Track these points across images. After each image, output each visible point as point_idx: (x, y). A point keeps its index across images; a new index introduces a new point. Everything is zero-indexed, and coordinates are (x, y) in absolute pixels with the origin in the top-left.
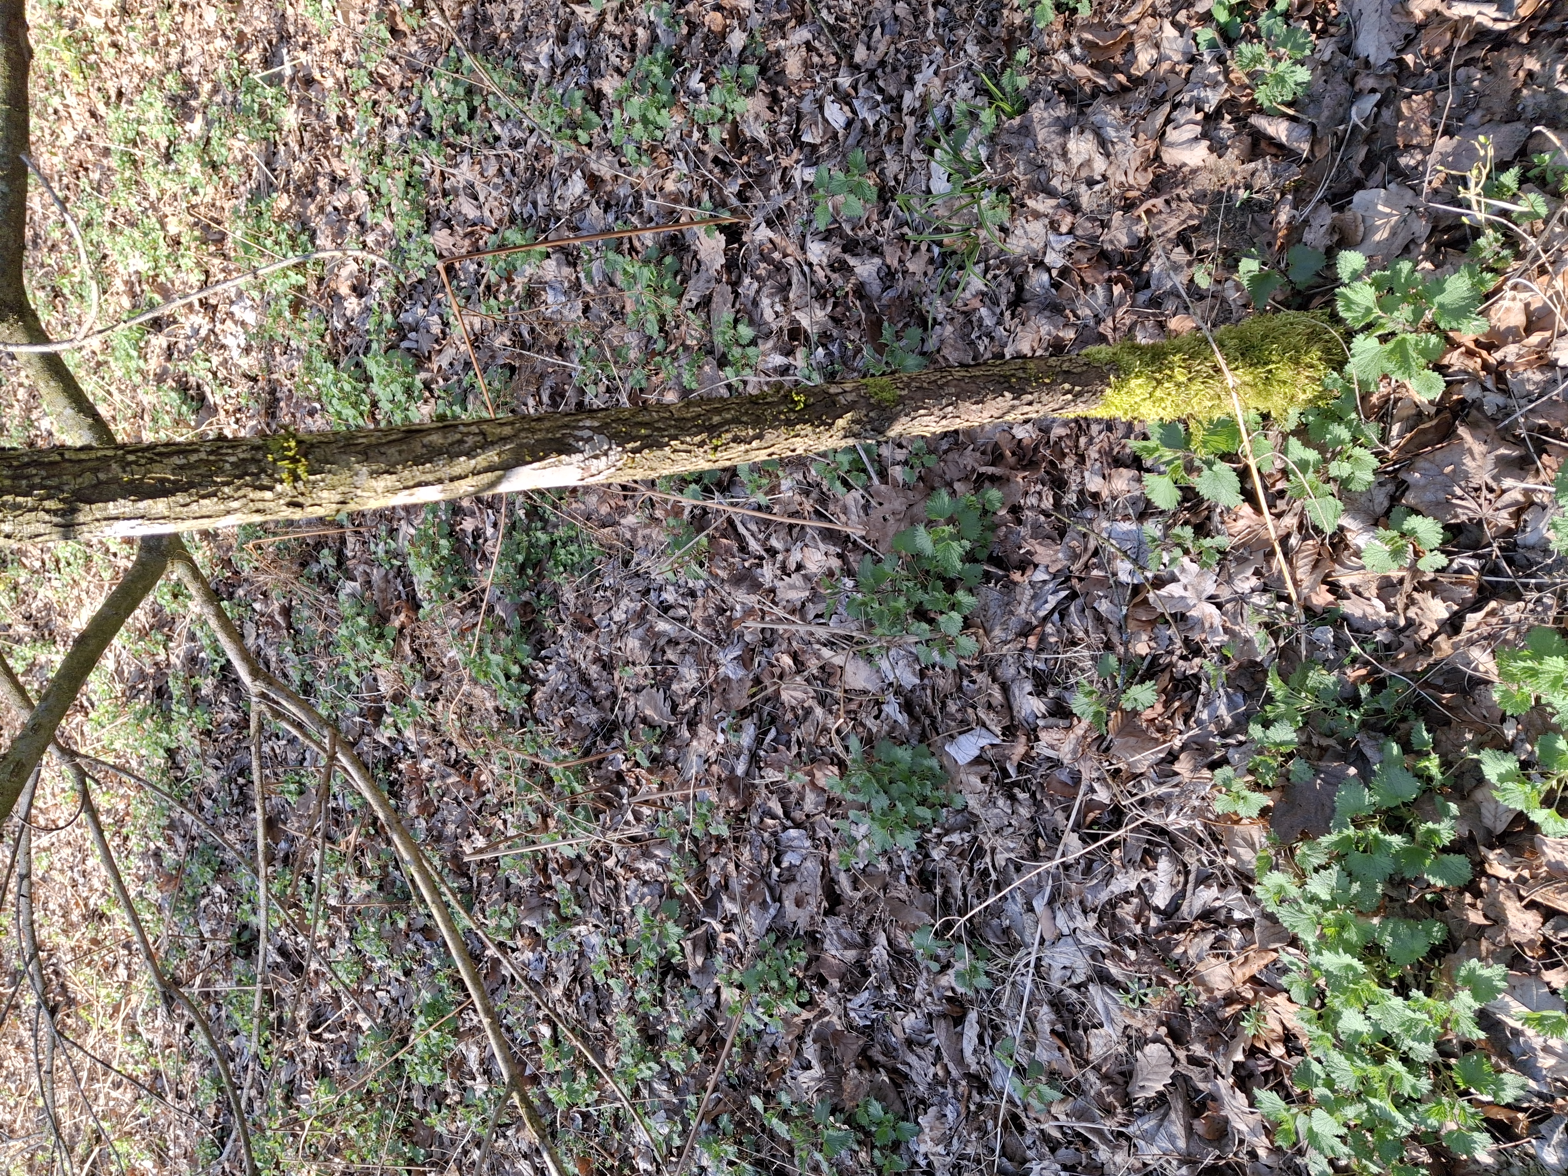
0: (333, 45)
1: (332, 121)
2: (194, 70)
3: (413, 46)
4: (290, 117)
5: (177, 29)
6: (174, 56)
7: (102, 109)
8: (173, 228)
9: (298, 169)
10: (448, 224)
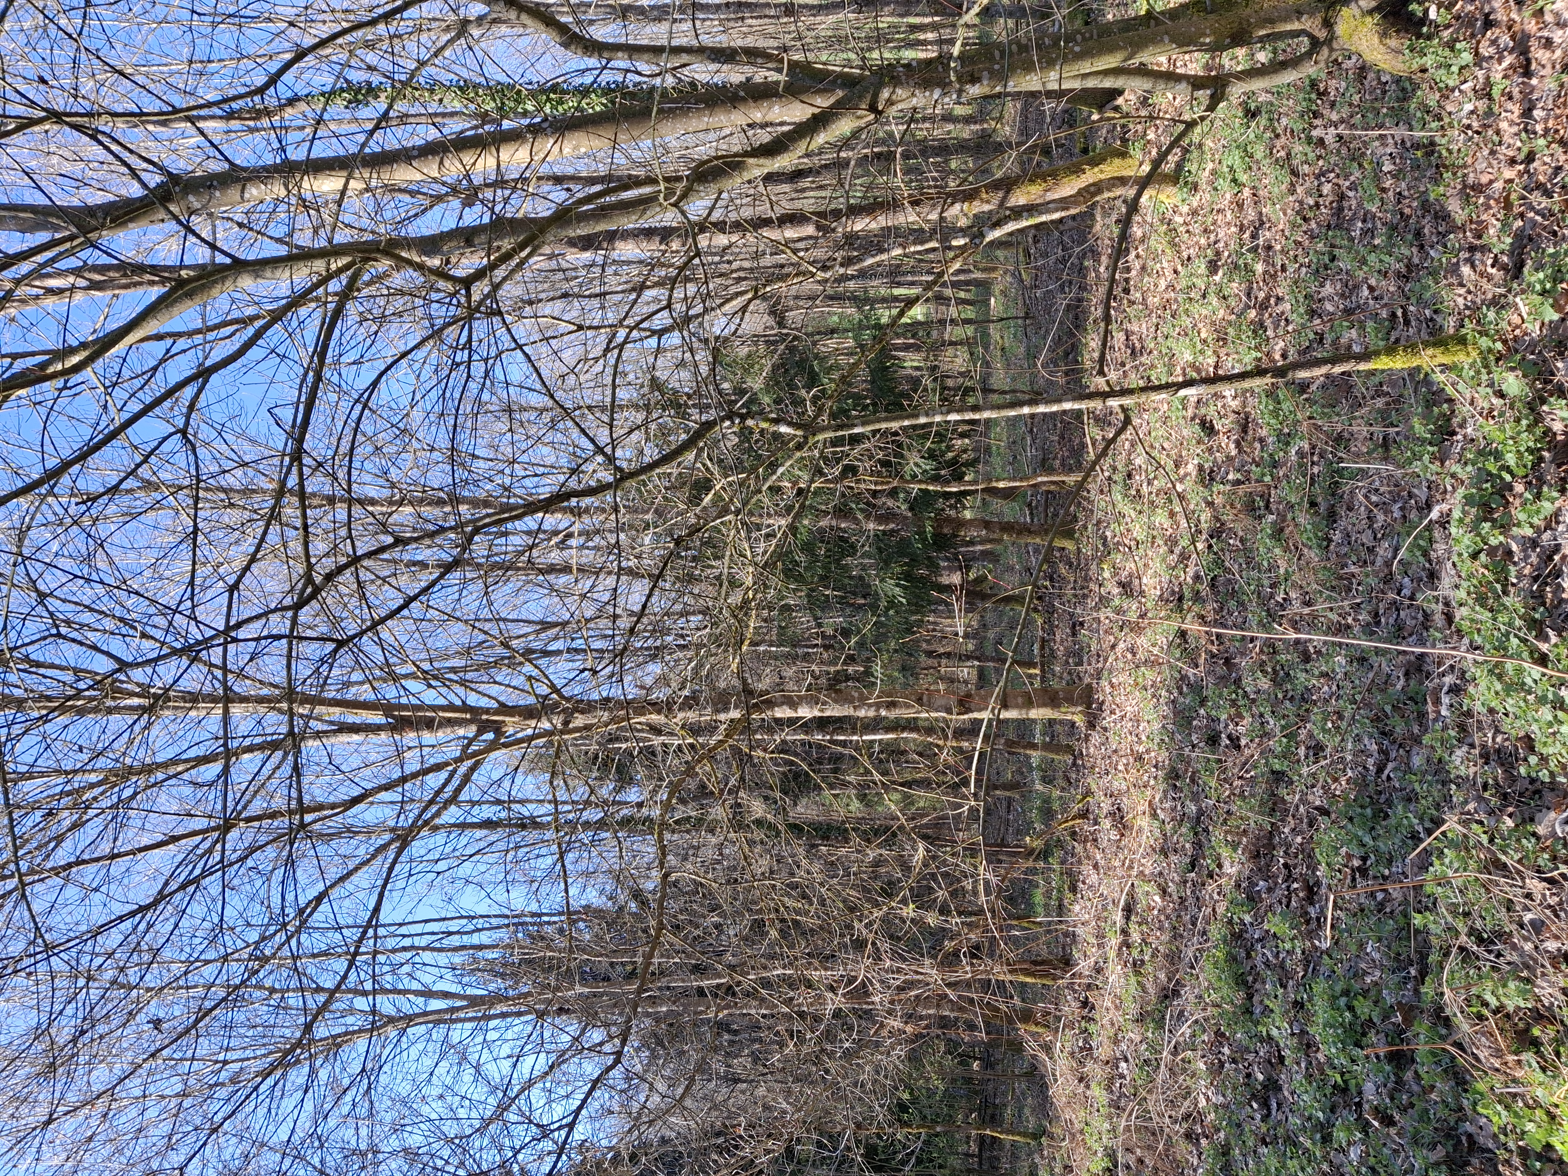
0: (1281, 227)
1: (1279, 267)
2: (1221, 245)
3: (1313, 225)
4: (1259, 268)
5: (1214, 223)
6: (1212, 237)
7: (1179, 268)
8: (1203, 335)
9: (1262, 295)
10: (1320, 316)
